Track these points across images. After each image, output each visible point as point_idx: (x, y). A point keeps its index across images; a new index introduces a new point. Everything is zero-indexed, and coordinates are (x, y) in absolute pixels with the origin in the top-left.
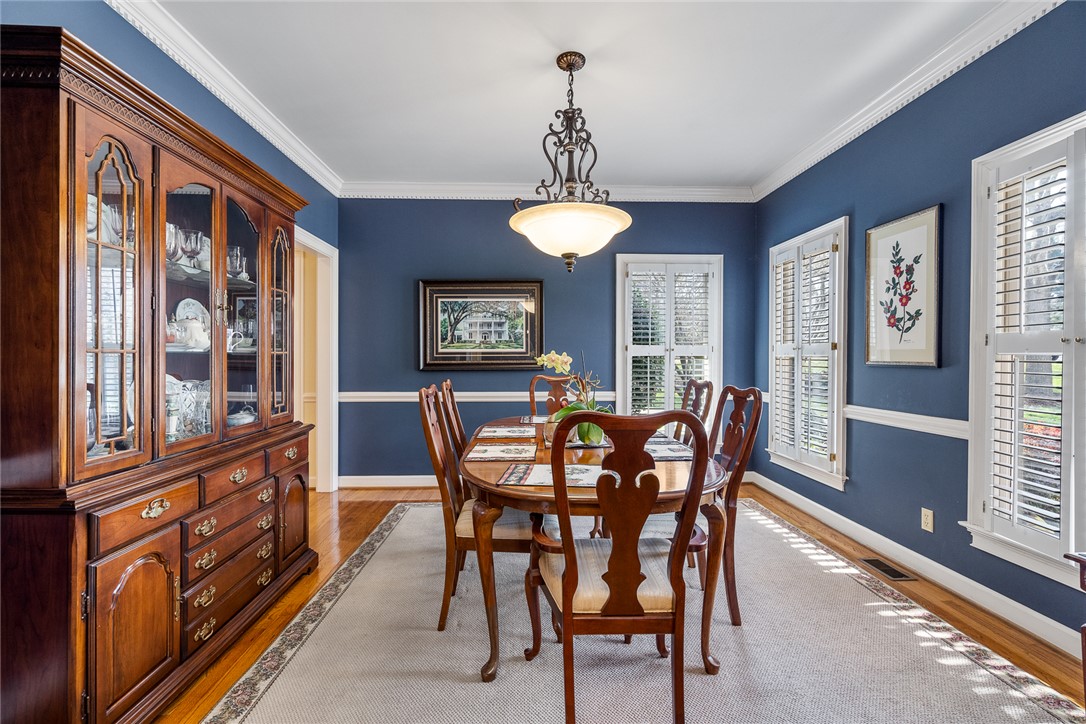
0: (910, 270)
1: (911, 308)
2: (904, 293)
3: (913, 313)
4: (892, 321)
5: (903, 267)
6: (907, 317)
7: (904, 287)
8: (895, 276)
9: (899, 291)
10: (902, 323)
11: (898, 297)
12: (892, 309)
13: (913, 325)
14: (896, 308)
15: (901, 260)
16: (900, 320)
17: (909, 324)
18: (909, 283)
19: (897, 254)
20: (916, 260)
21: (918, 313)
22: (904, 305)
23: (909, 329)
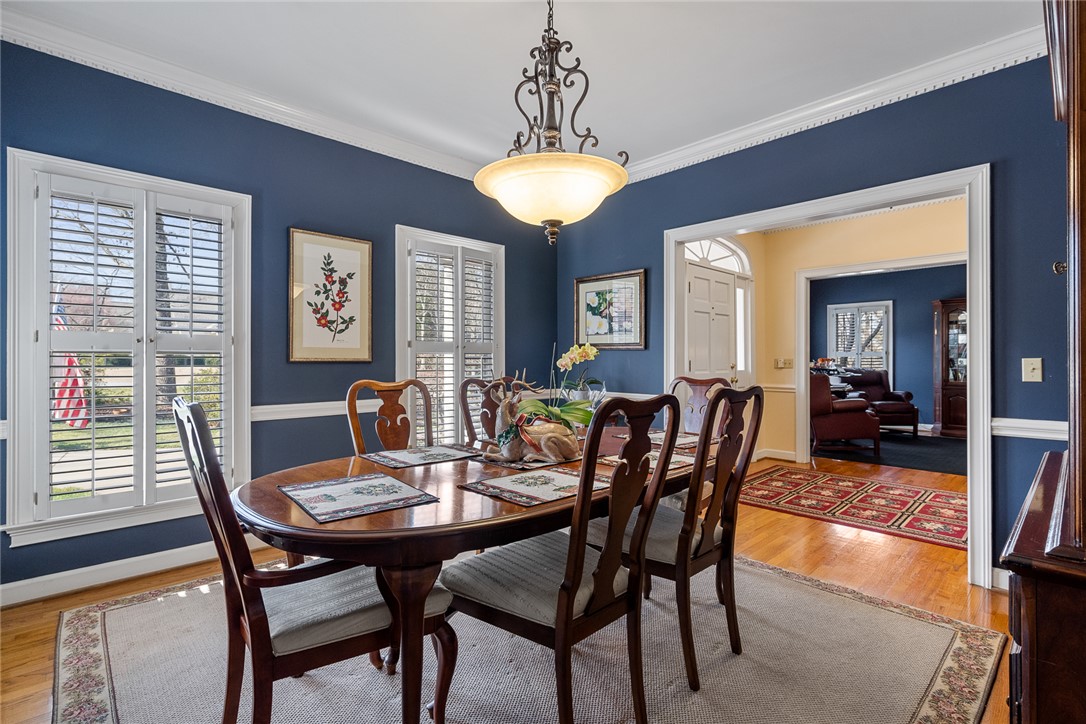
0: (343, 282)
1: (345, 313)
2: (337, 299)
3: (347, 318)
4: (323, 322)
5: (336, 277)
6: (340, 320)
7: (337, 295)
8: (327, 283)
9: (331, 297)
10: (335, 325)
11: (330, 302)
12: (324, 311)
13: (347, 328)
14: (327, 311)
15: (332, 271)
16: (330, 322)
17: (343, 326)
18: (341, 293)
19: (329, 264)
20: (350, 276)
21: (352, 319)
22: (338, 310)
23: (342, 331)
